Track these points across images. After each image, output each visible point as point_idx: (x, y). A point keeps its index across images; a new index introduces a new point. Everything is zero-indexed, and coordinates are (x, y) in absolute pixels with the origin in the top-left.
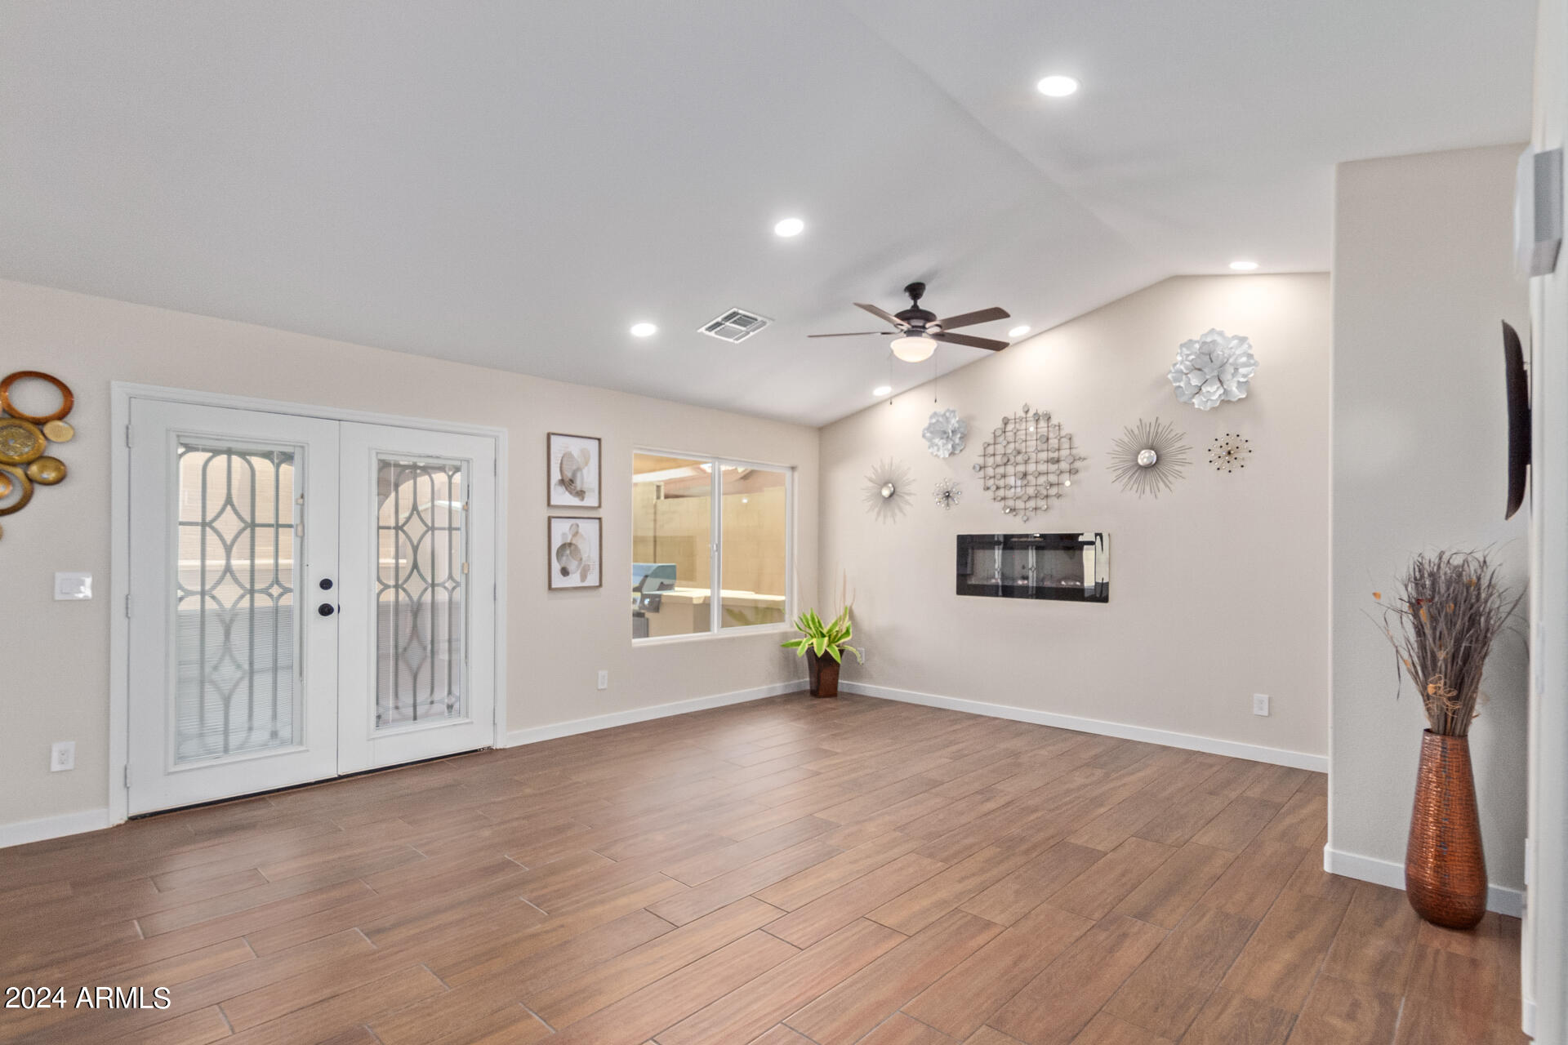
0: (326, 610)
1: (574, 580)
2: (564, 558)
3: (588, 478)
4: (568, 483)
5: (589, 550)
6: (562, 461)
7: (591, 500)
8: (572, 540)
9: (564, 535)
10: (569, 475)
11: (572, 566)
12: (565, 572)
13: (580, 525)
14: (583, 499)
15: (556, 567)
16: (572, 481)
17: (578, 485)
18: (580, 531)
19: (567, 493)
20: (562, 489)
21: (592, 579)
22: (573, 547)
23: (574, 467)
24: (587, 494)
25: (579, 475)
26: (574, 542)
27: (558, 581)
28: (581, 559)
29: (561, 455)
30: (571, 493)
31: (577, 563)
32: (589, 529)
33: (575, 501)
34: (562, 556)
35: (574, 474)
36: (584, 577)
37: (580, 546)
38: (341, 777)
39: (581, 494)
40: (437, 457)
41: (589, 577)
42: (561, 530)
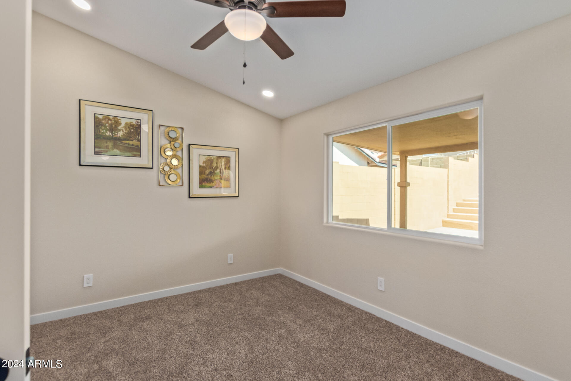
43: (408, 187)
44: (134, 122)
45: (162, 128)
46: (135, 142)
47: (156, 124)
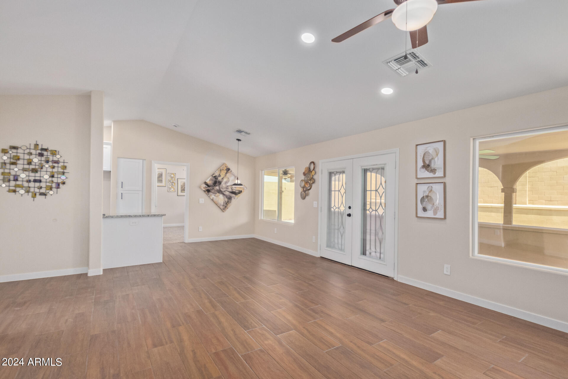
0: (349, 215)
1: (430, 214)
2: (425, 203)
3: (438, 163)
4: (427, 167)
5: (438, 199)
6: (424, 156)
7: (439, 173)
8: (428, 194)
9: (424, 192)
10: (427, 162)
11: (429, 207)
12: (425, 209)
13: (433, 187)
14: (435, 173)
15: (420, 207)
16: (429, 166)
17: (433, 166)
18: (433, 189)
19: (426, 171)
20: (424, 170)
21: (440, 215)
22: (429, 198)
23: (430, 158)
24: (437, 170)
25: (433, 162)
26: (429, 195)
27: (421, 213)
28: (434, 204)
29: (423, 154)
30: (428, 171)
31: (431, 205)
32: (438, 189)
33: (431, 175)
34: (424, 201)
35: (430, 161)
36: (435, 213)
37: (433, 197)
38: (352, 266)
39: (434, 171)
40: (377, 165)
41: (438, 213)
42: (423, 190)
43: (283, 193)
44: (161, 173)
45: (169, 174)
46: (161, 179)
47: (167, 173)
